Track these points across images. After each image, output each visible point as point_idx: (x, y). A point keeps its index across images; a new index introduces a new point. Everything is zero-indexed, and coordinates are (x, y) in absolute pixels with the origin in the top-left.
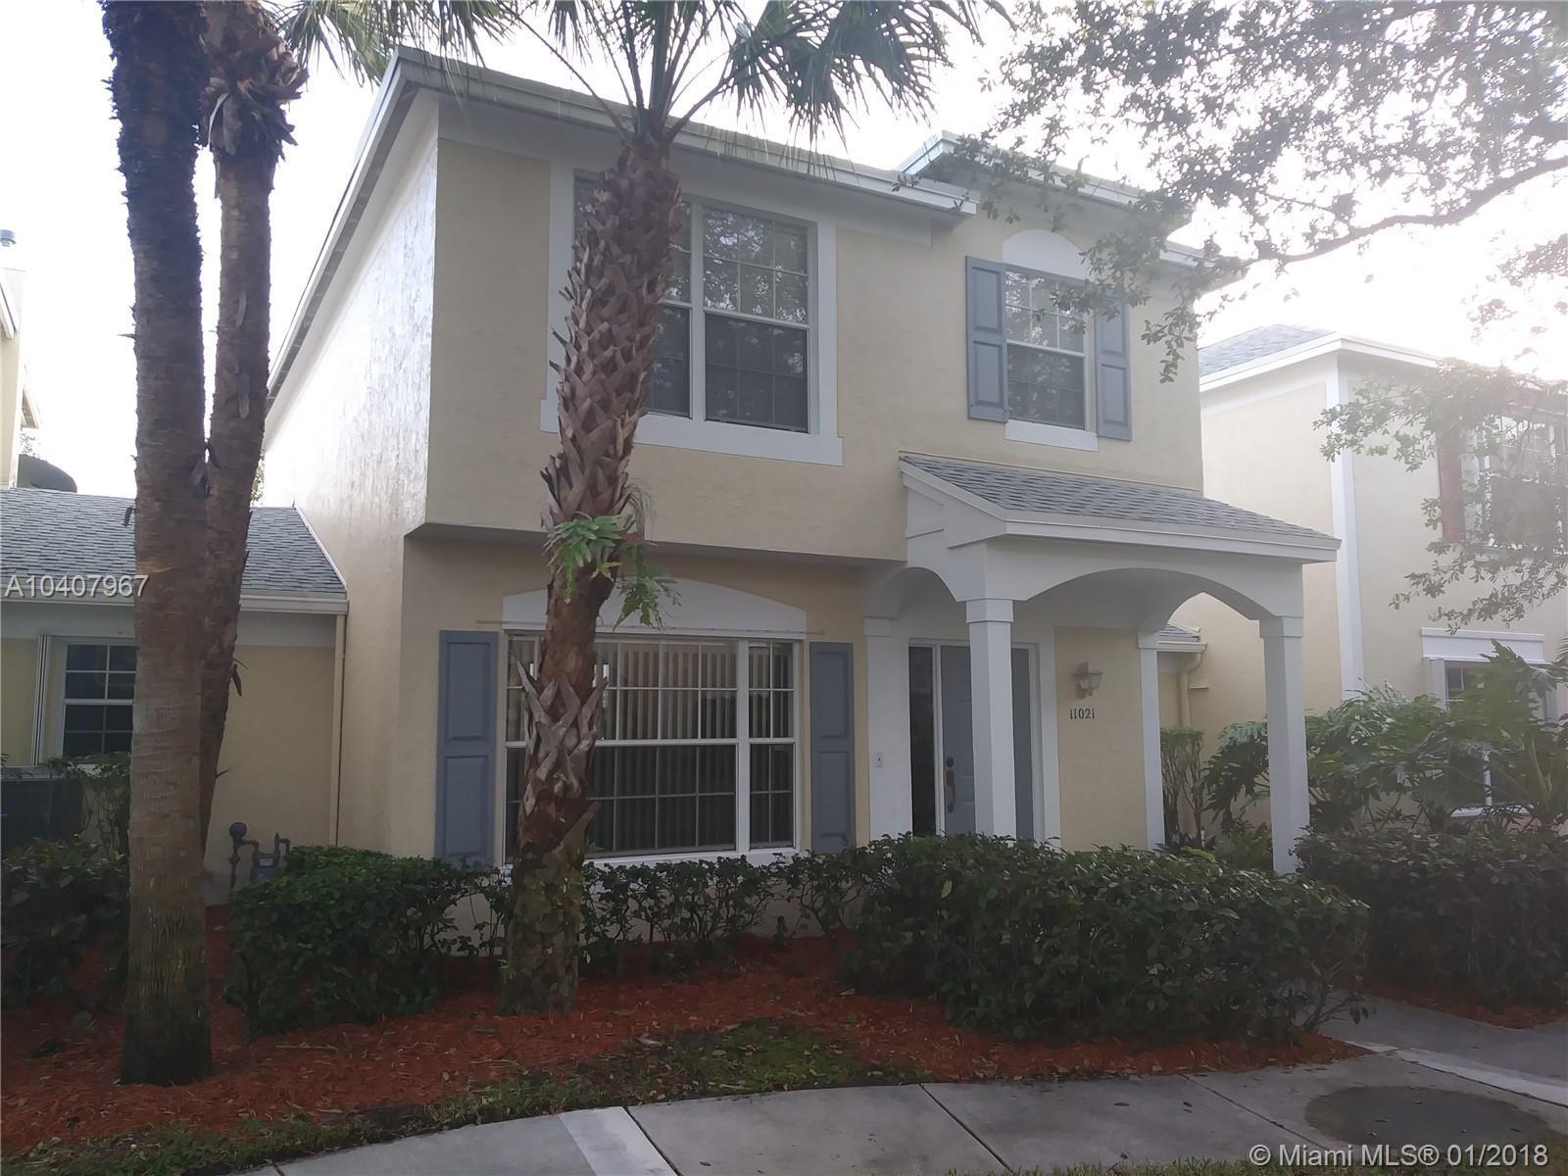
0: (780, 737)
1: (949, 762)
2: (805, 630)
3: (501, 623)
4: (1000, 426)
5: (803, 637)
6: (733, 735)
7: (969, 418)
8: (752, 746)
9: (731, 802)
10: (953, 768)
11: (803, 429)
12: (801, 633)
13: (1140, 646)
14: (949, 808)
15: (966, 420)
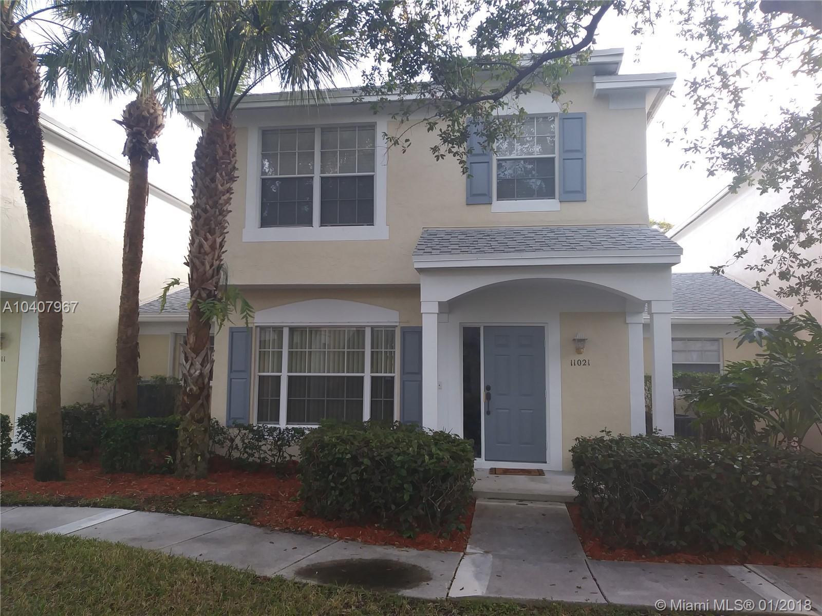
0: (387, 373)
1: (488, 388)
2: (398, 321)
3: (254, 323)
4: (488, 206)
5: (397, 324)
6: (363, 372)
7: (467, 204)
8: (372, 377)
9: (361, 403)
10: (490, 391)
11: (372, 224)
12: (395, 322)
13: (627, 322)
14: (488, 413)
15: (466, 206)
